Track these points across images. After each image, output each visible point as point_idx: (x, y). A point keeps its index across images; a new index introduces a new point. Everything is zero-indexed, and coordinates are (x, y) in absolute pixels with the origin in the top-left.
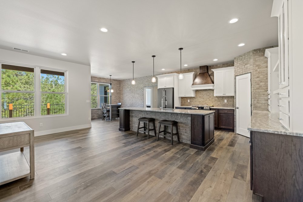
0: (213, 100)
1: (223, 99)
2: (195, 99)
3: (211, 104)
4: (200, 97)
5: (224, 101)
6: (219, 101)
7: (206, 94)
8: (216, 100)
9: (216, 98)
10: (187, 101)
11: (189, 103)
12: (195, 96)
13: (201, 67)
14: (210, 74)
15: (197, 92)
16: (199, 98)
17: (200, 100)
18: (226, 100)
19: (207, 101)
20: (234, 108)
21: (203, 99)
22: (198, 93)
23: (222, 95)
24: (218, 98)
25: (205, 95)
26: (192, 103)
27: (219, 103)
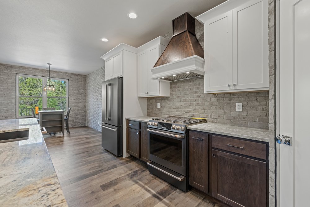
0: (207, 103)
1: (232, 101)
2: (170, 101)
3: (202, 115)
4: (178, 97)
5: (235, 107)
6: (220, 108)
7: (190, 89)
8: (212, 104)
9: (214, 99)
10: (156, 106)
11: (159, 110)
12: (169, 96)
13: (176, 23)
14: (198, 38)
15: (173, 86)
16: (177, 100)
17: (178, 104)
18: (241, 104)
19: (191, 107)
20: (270, 139)
21: (185, 101)
22: (175, 88)
23: (224, 88)
24: (218, 100)
25: (188, 92)
26: (165, 110)
27: (221, 112)
